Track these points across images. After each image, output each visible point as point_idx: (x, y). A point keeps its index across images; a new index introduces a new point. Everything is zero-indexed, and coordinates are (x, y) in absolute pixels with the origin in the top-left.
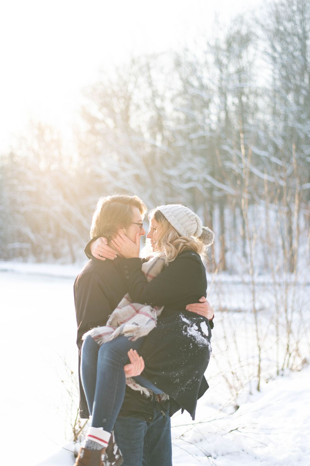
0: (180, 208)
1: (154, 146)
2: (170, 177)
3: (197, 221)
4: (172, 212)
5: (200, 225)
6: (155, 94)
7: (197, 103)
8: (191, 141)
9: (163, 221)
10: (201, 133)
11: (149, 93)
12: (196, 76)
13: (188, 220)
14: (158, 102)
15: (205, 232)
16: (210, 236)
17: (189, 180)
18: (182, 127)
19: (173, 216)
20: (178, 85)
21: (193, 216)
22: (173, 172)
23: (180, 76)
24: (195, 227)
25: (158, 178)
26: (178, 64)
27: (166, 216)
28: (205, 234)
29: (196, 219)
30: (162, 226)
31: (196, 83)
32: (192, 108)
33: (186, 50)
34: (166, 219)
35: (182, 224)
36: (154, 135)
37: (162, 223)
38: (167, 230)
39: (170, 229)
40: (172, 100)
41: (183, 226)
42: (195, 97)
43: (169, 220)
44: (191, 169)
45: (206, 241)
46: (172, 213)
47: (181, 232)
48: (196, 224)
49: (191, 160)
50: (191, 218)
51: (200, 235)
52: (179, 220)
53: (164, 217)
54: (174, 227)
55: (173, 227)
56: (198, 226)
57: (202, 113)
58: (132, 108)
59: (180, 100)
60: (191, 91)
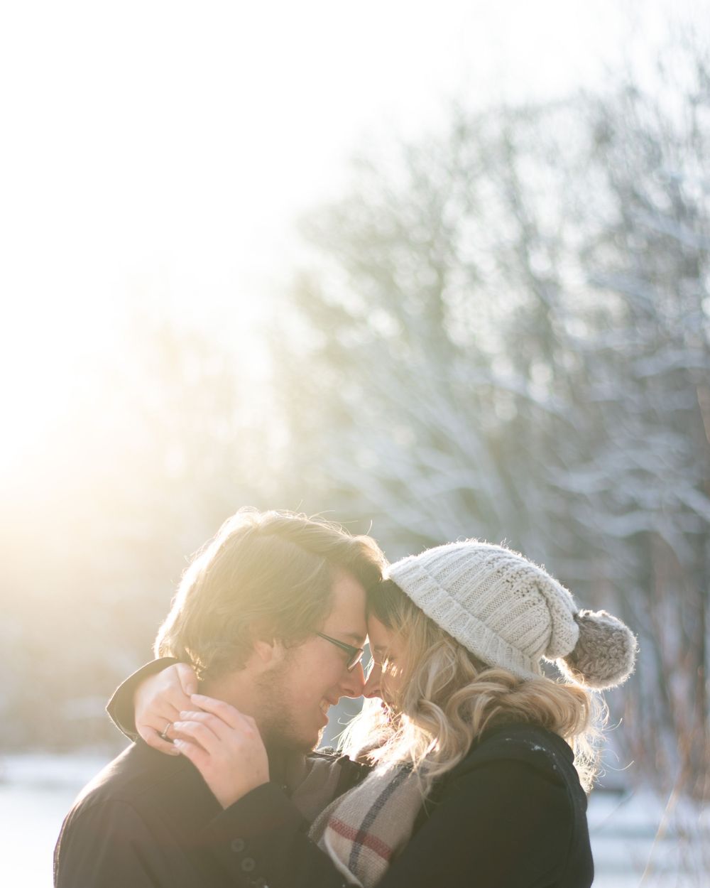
0: (470, 554)
1: (523, 401)
2: (573, 498)
3: (545, 592)
4: (435, 578)
5: (556, 605)
6: (529, 235)
7: (664, 264)
8: (641, 383)
9: (407, 620)
10: (673, 357)
11: (509, 232)
12: (662, 177)
13: (505, 595)
14: (539, 263)
15: (592, 630)
16: (613, 644)
17: (633, 506)
18: (617, 341)
19: (442, 592)
20: (605, 207)
21: (524, 577)
22: (582, 482)
23: (611, 176)
24: (539, 615)
25: (536, 500)
26: (603, 136)
27: (415, 594)
28: (591, 641)
29: (536, 584)
30: (405, 635)
31: (660, 200)
32: (648, 278)
33: (632, 92)
34: (418, 610)
35: (481, 617)
36: (523, 367)
37: (404, 624)
38: (427, 648)
39: (437, 644)
40: (586, 254)
41: (486, 622)
42: (658, 244)
43: (428, 611)
44: (641, 474)
45: (602, 666)
46: (437, 578)
47: (481, 648)
48: (543, 605)
49: (639, 444)
50: (517, 586)
51: (570, 648)
52: (467, 604)
53: (409, 601)
54: (452, 633)
55: (446, 634)
56: (554, 611)
57: (678, 293)
58: (456, 279)
59: (608, 256)
60: (646, 223)
